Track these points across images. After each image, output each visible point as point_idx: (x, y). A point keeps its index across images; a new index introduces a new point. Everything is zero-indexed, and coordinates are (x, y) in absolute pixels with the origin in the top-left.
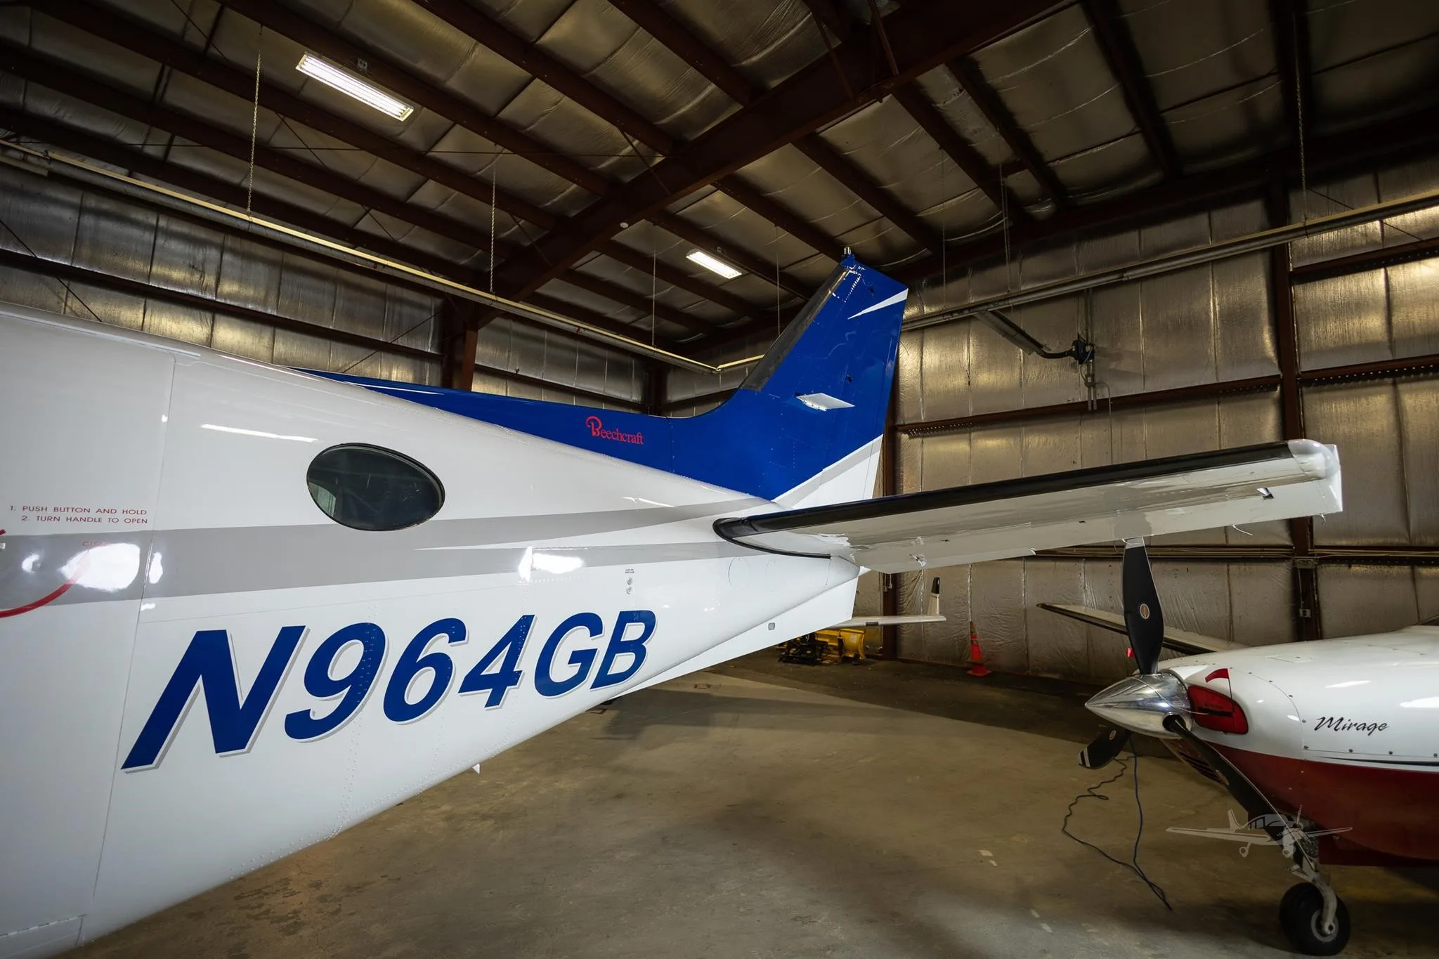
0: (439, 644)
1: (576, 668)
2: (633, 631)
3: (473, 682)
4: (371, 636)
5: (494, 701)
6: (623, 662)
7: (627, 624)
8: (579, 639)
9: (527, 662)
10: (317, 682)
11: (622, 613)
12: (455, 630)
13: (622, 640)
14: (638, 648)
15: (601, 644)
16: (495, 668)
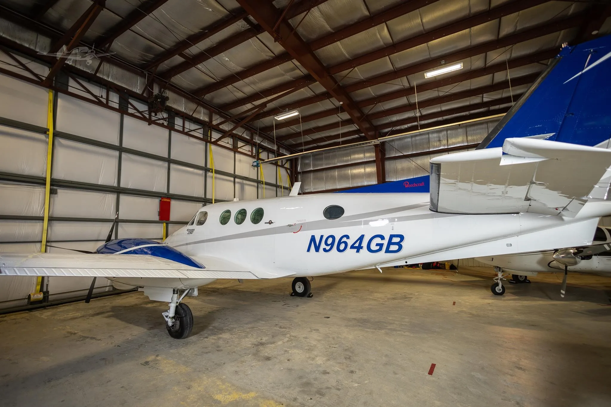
0: (345, 239)
1: (378, 248)
2: (396, 240)
3: (352, 247)
4: (333, 237)
5: (358, 251)
6: (394, 248)
7: (393, 238)
8: (378, 240)
9: (365, 244)
10: (326, 244)
11: (391, 235)
12: (347, 237)
13: (392, 242)
14: (399, 244)
15: (385, 242)
16: (357, 245)
